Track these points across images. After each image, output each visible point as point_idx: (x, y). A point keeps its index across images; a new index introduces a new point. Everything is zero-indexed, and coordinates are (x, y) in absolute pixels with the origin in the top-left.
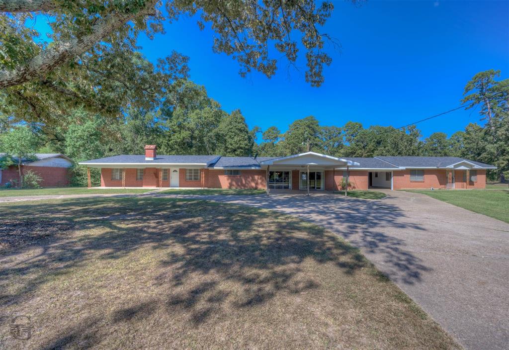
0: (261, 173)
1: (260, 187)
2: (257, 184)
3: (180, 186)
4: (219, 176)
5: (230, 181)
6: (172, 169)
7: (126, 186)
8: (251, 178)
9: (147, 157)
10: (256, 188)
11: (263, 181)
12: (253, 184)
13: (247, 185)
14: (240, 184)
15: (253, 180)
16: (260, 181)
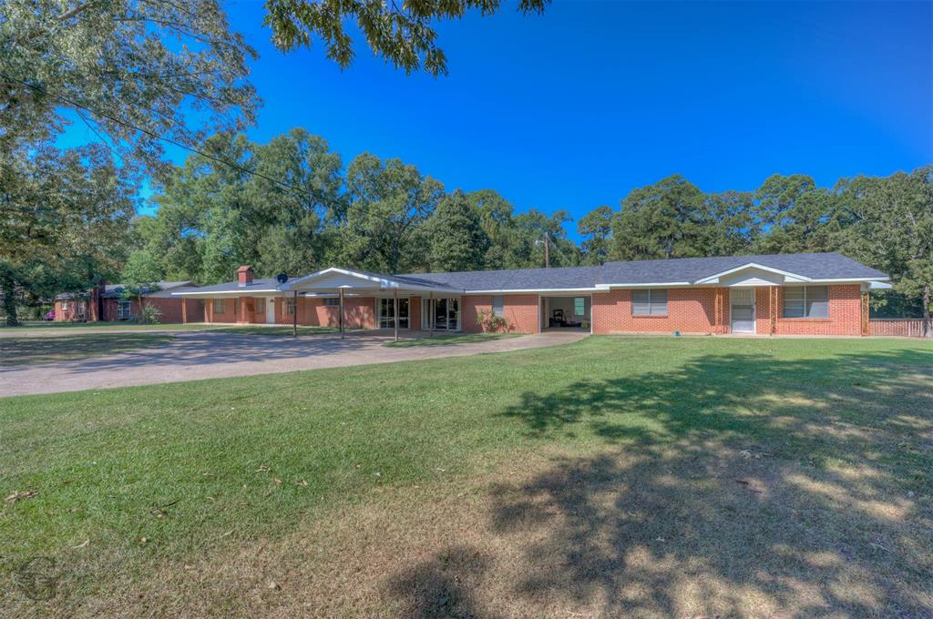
0: (368, 301)
1: (367, 325)
2: (362, 320)
3: (276, 323)
4: (317, 308)
5: (329, 315)
6: (269, 299)
7: (214, 321)
8: (355, 311)
9: (239, 282)
10: (361, 327)
11: (370, 315)
12: (358, 321)
13: (350, 322)
15: (358, 314)
16: (366, 316)
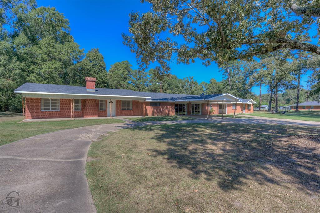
0: (172, 104)
3: (117, 115)
4: (147, 107)
5: (153, 110)
6: (109, 101)
9: (88, 88)
13: (163, 112)
14: (159, 111)
15: (167, 108)
16: (171, 109)
